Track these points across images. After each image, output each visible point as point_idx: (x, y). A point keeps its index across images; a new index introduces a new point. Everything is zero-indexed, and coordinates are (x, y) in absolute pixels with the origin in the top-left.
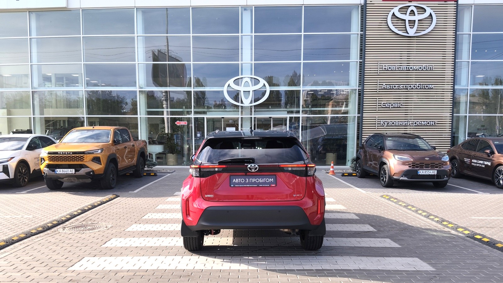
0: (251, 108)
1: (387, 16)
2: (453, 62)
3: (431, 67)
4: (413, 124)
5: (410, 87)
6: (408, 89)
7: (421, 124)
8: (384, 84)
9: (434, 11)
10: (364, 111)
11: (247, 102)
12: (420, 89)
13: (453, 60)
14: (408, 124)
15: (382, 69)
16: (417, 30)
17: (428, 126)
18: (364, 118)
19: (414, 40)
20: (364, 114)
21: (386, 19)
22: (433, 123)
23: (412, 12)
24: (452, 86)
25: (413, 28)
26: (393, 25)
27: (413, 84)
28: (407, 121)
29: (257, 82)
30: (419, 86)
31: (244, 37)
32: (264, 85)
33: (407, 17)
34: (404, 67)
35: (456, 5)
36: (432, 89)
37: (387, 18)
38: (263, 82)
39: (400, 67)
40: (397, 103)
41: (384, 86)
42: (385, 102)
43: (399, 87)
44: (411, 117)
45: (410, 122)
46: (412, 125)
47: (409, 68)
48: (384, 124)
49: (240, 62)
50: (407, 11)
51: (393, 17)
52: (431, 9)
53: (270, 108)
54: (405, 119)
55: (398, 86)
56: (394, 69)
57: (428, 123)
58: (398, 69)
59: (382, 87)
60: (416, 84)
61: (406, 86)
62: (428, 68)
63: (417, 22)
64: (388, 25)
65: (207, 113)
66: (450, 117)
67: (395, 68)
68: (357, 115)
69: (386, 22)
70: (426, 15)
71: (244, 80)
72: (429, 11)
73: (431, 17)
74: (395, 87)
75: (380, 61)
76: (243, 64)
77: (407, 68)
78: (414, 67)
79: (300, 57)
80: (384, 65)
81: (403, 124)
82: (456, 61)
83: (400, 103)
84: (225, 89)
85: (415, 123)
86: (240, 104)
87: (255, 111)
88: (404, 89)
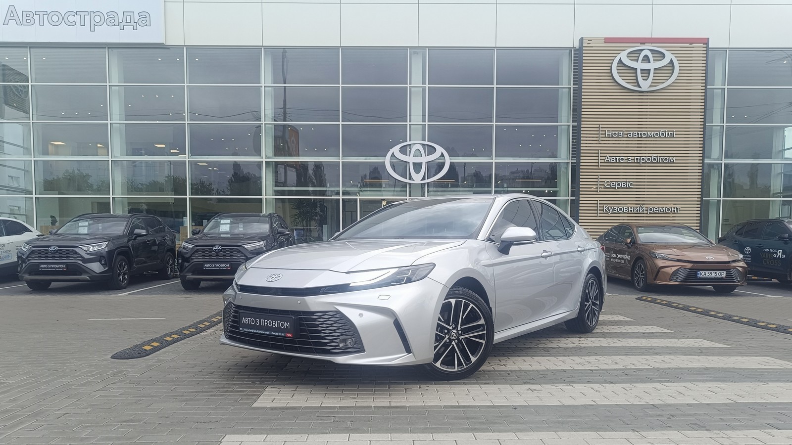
0: (423, 186)
1: (612, 63)
2: (702, 126)
3: (672, 133)
4: (647, 210)
5: (643, 159)
6: (640, 163)
7: (659, 210)
8: (608, 155)
9: (676, 57)
10: (581, 193)
11: (417, 178)
12: (657, 163)
13: (703, 123)
14: (641, 211)
15: (604, 136)
16: (652, 83)
17: (669, 214)
18: (580, 202)
19: (647, 96)
20: (580, 196)
21: (609, 68)
22: (675, 210)
23: (646, 59)
24: (701, 158)
25: (647, 80)
26: (620, 76)
27: (645, 157)
28: (640, 207)
29: (432, 150)
30: (655, 159)
31: (412, 89)
32: (442, 155)
33: (639, 65)
34: (634, 132)
35: (705, 49)
36: (673, 163)
37: (611, 66)
38: (440, 150)
39: (629, 132)
40: (626, 182)
41: (608, 158)
42: (609, 180)
43: (628, 159)
44: (644, 201)
45: (643, 207)
46: (646, 212)
47: (641, 134)
48: (609, 210)
49: (408, 123)
50: (638, 57)
51: (619, 65)
52: (672, 54)
53: (450, 186)
54: (636, 204)
55: (626, 158)
56: (620, 135)
57: (668, 210)
58: (626, 136)
59: (605, 160)
60: (651, 157)
61: (637, 159)
62: (668, 134)
63: (652, 72)
64: (612, 76)
65: (360, 193)
66: (697, 201)
67: (623, 134)
68: (570, 198)
69: (609, 71)
70: (666, 61)
71: (414, 149)
72: (669, 56)
73: (671, 65)
74: (622, 159)
75: (601, 124)
76: (412, 126)
77: (638, 134)
78: (649, 133)
79: (492, 117)
80: (607, 129)
81: (634, 210)
82: (707, 124)
83: (630, 182)
84: (387, 160)
85: (651, 210)
86: (407, 181)
87: (428, 192)
88: (635, 163)
